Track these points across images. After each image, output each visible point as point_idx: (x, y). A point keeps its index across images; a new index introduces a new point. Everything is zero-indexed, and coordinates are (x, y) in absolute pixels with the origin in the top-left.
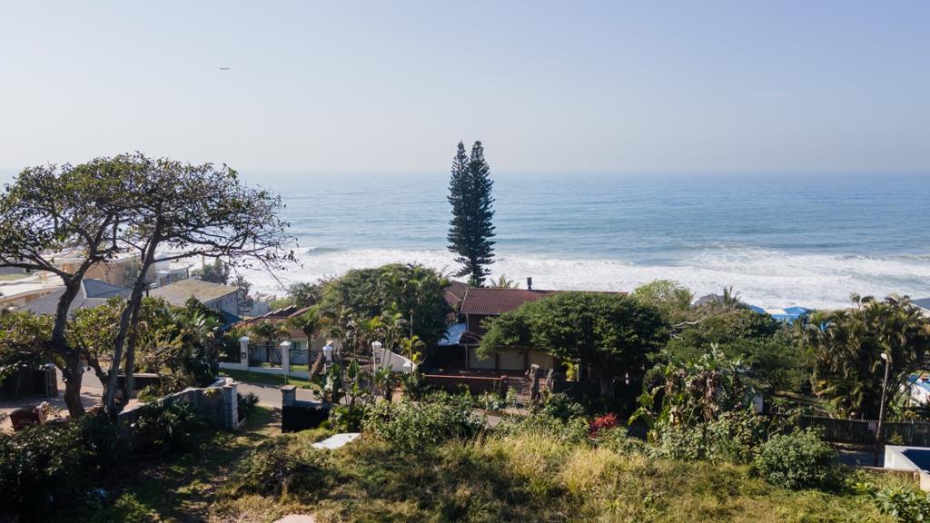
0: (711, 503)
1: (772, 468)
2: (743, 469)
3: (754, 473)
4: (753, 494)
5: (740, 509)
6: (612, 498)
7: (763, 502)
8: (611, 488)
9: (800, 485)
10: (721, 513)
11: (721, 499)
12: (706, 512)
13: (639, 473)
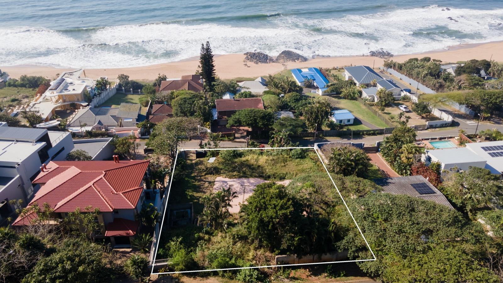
0: (283, 164)
1: (293, 156)
2: (288, 156)
3: (290, 157)
4: (289, 161)
5: (287, 164)
6: (268, 166)
7: (291, 162)
8: (267, 164)
9: (297, 158)
10: (285, 166)
11: (284, 163)
12: (282, 166)
13: (271, 160)
